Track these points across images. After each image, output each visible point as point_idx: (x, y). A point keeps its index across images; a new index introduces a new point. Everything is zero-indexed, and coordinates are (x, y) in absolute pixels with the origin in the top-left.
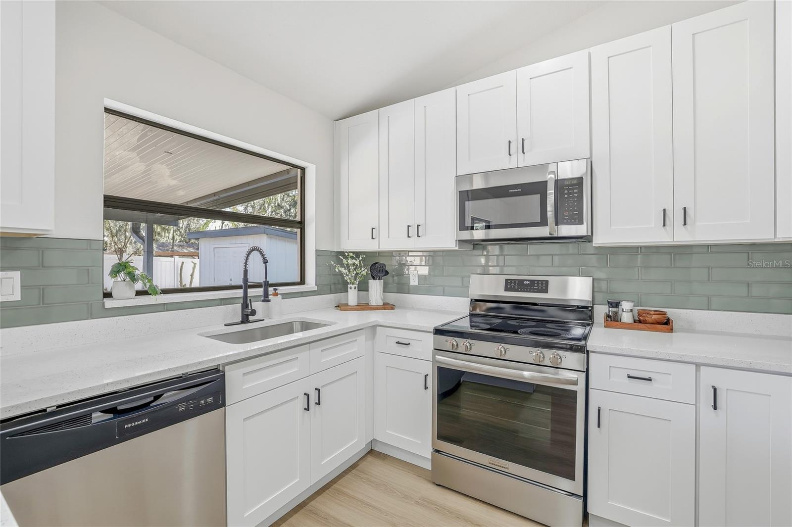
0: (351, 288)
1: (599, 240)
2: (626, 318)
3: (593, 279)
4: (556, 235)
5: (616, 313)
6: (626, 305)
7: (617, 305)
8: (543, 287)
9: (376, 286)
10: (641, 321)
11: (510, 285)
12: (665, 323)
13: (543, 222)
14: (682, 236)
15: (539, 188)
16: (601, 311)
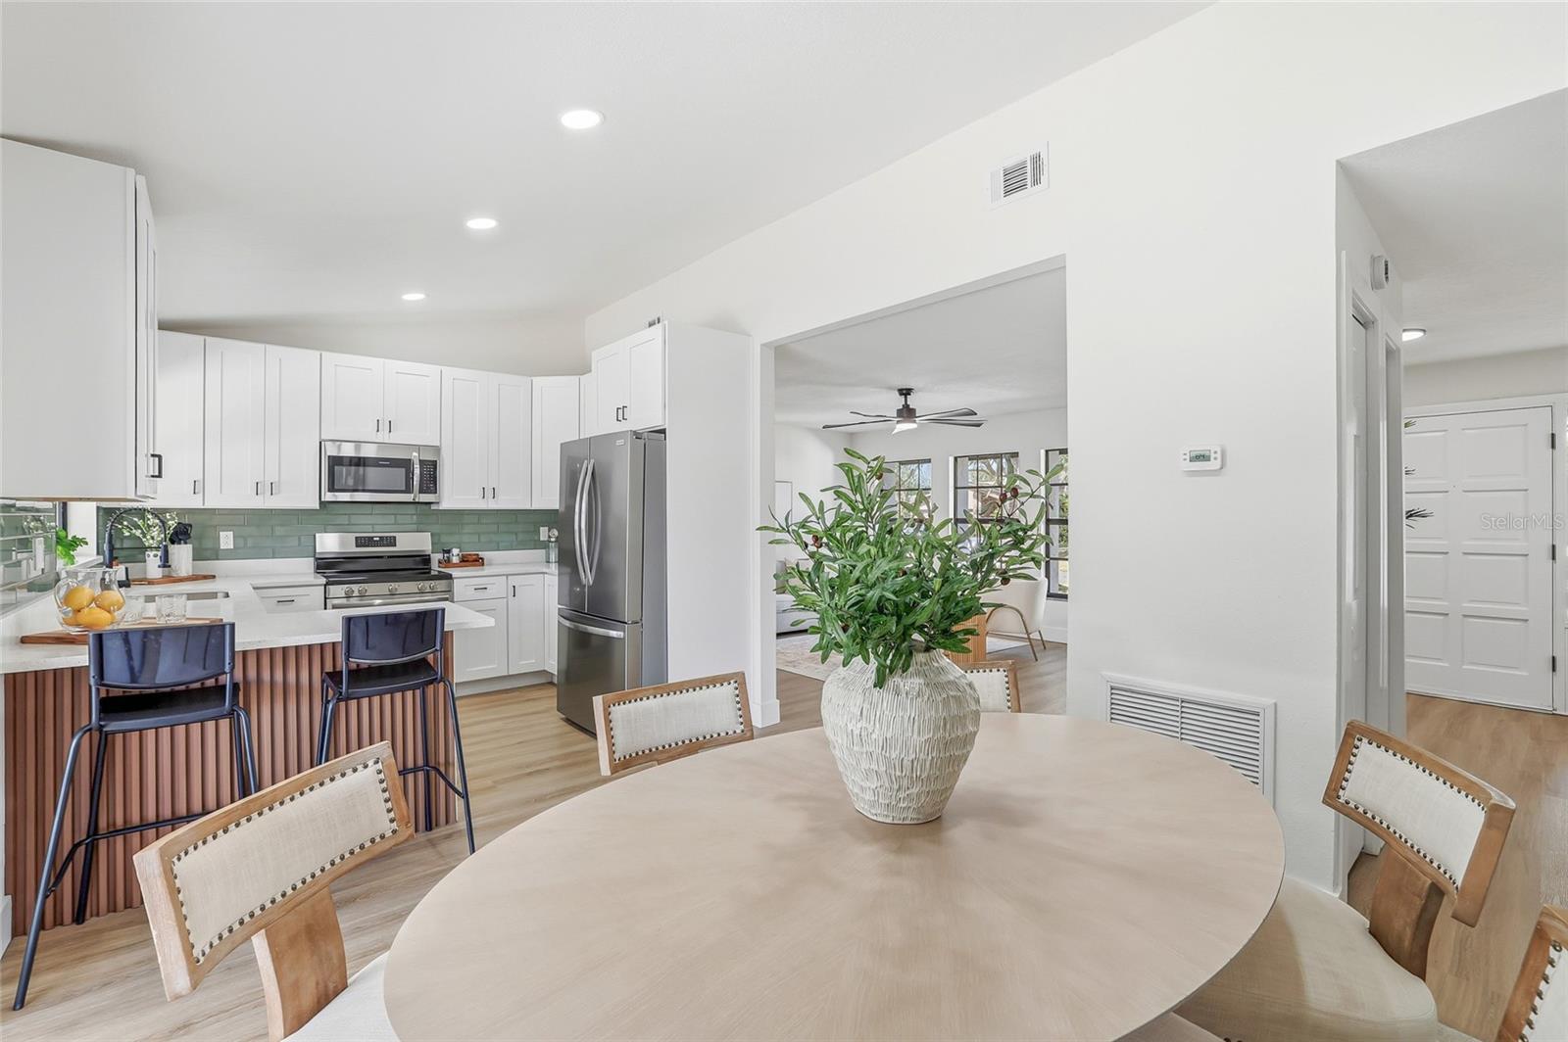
0: (149, 556)
1: (444, 506)
2: (455, 560)
3: (432, 535)
4: (417, 500)
5: (448, 558)
6: (455, 551)
7: (449, 552)
8: (392, 542)
9: (182, 554)
10: (465, 561)
11: (360, 542)
12: (478, 561)
13: (408, 490)
14: (492, 505)
15: (406, 464)
16: (436, 557)
